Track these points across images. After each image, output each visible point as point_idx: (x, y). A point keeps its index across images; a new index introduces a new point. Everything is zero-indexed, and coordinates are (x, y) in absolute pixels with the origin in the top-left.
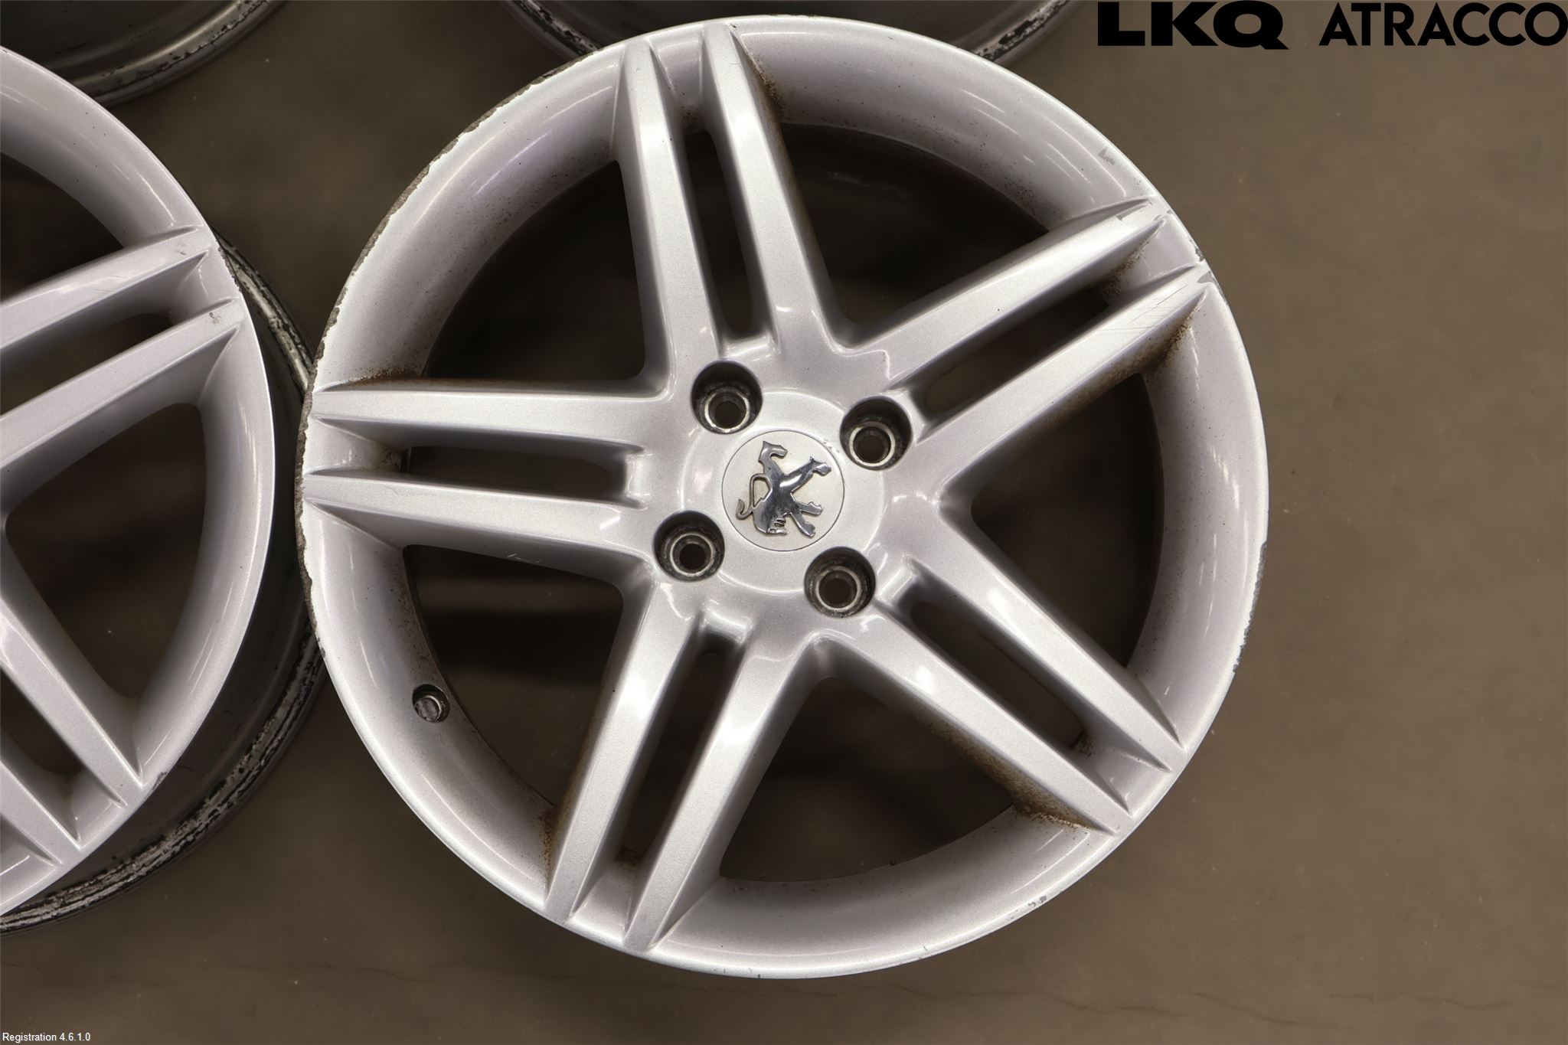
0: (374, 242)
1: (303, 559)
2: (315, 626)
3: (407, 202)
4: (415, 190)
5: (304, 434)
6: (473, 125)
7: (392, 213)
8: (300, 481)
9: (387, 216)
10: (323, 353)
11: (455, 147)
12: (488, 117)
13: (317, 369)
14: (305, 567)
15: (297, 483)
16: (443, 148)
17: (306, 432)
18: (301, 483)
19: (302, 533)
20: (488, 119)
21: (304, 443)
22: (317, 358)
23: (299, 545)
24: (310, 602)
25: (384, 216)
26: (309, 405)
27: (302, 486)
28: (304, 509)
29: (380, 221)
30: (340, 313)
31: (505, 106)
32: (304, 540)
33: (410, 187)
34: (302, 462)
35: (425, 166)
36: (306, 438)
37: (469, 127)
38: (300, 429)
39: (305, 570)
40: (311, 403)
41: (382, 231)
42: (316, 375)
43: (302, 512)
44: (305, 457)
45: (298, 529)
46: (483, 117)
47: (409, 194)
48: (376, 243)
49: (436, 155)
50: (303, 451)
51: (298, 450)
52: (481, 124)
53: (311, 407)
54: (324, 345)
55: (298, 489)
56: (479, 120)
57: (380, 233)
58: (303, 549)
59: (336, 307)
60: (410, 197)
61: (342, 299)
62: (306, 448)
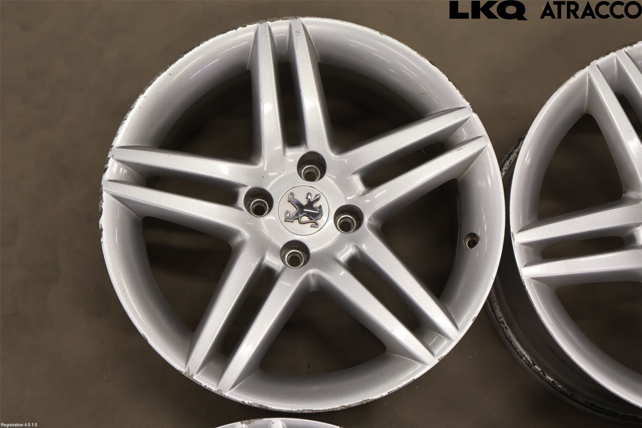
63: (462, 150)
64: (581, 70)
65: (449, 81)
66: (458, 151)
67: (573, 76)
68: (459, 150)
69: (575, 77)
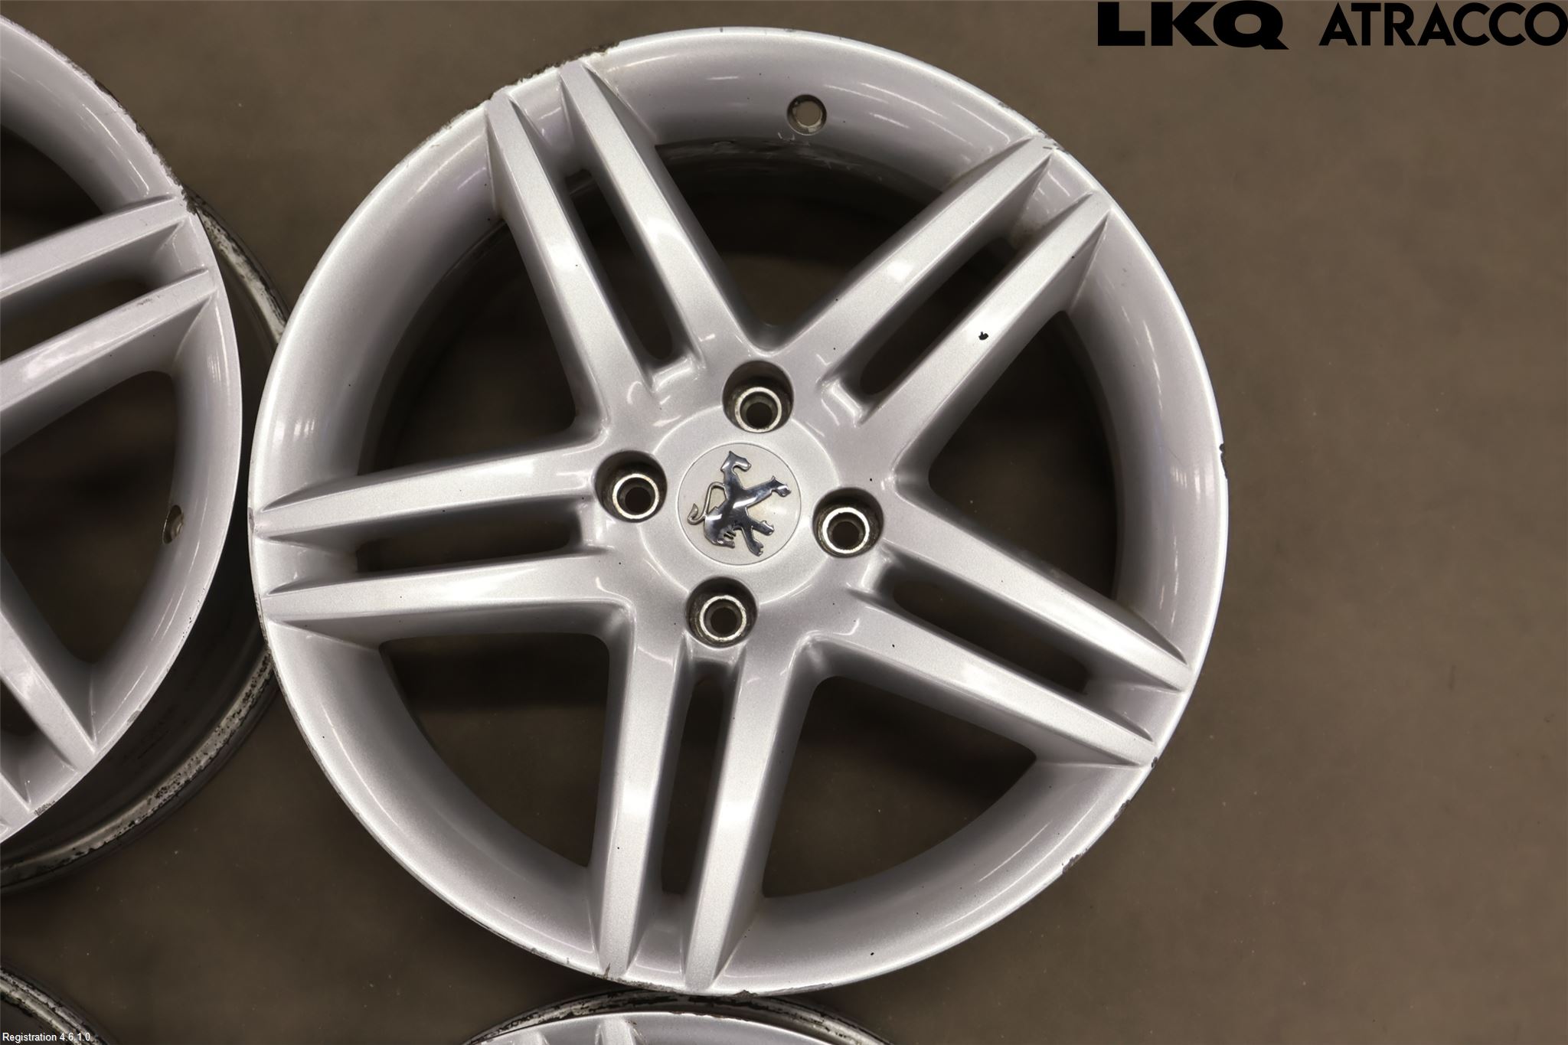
63: (149, 303)
64: (469, 111)
65: (139, 132)
66: (140, 306)
67: (447, 125)
68: (142, 304)
69: (451, 127)
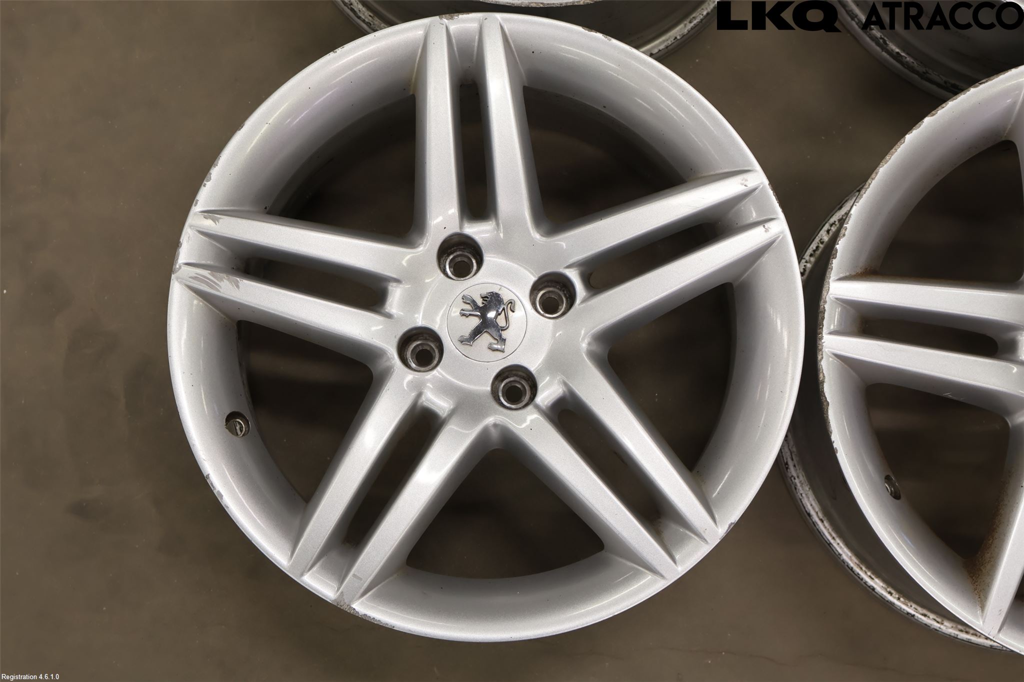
0: (869, 185)
1: (823, 388)
2: (831, 433)
3: (891, 160)
4: (896, 153)
5: (824, 307)
6: (933, 112)
7: (881, 167)
8: (822, 338)
9: (878, 168)
10: (836, 255)
11: (922, 126)
12: (943, 108)
13: (833, 265)
14: (824, 394)
15: (819, 339)
16: (914, 126)
17: (825, 306)
18: (822, 339)
19: (822, 372)
20: (943, 109)
21: (824, 313)
22: (833, 258)
23: (821, 379)
24: (828, 417)
25: (876, 168)
26: (827, 289)
27: (823, 341)
28: (824, 356)
29: (873, 172)
30: (847, 230)
31: (954, 101)
32: (824, 376)
33: (893, 150)
34: (823, 326)
35: (903, 138)
36: (825, 310)
37: (931, 114)
38: (821, 304)
39: (825, 396)
40: (829, 287)
41: (875, 178)
42: (832, 269)
43: (822, 358)
44: (825, 322)
45: (820, 369)
46: (940, 108)
47: (892, 155)
48: (871, 186)
49: (909, 131)
50: (823, 318)
51: (820, 318)
52: (939, 112)
53: (829, 290)
54: (837, 250)
55: (821, 343)
56: (937, 109)
57: (873, 179)
58: (823, 382)
59: (845, 226)
60: (893, 157)
61: (849, 221)
62: (825, 316)
